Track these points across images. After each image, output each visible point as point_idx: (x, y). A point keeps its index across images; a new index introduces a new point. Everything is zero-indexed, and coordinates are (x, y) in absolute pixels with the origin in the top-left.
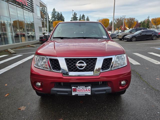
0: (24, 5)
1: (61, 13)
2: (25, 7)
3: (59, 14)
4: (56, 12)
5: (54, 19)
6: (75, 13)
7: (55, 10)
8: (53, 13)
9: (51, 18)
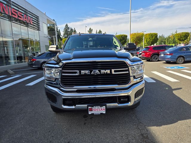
0: (28, 23)
1: (75, 29)
2: (30, 25)
3: (73, 30)
4: (69, 28)
5: (66, 36)
6: (90, 29)
7: (68, 26)
8: (65, 29)
9: (63, 35)
